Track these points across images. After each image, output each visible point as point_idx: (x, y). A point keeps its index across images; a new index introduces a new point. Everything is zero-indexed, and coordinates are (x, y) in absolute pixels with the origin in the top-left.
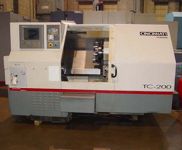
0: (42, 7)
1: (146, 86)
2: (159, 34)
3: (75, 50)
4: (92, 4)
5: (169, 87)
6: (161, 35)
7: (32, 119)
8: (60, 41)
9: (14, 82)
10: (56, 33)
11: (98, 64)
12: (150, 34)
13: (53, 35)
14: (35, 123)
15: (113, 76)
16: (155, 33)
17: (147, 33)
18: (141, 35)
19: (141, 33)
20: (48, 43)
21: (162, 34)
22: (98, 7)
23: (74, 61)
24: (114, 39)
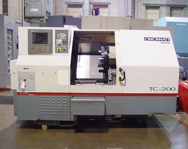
0: (31, 9)
1: (152, 89)
2: (162, 39)
3: (79, 55)
4: (82, 7)
5: (173, 89)
6: (164, 41)
7: (39, 124)
8: (68, 46)
9: (23, 86)
10: (65, 38)
11: (103, 69)
12: (154, 39)
13: (62, 40)
14: (42, 128)
15: (120, 79)
16: (158, 38)
17: (151, 38)
18: (145, 40)
19: (145, 39)
20: (56, 48)
21: (165, 39)
22: (94, 11)
23: (77, 66)
24: (120, 44)
